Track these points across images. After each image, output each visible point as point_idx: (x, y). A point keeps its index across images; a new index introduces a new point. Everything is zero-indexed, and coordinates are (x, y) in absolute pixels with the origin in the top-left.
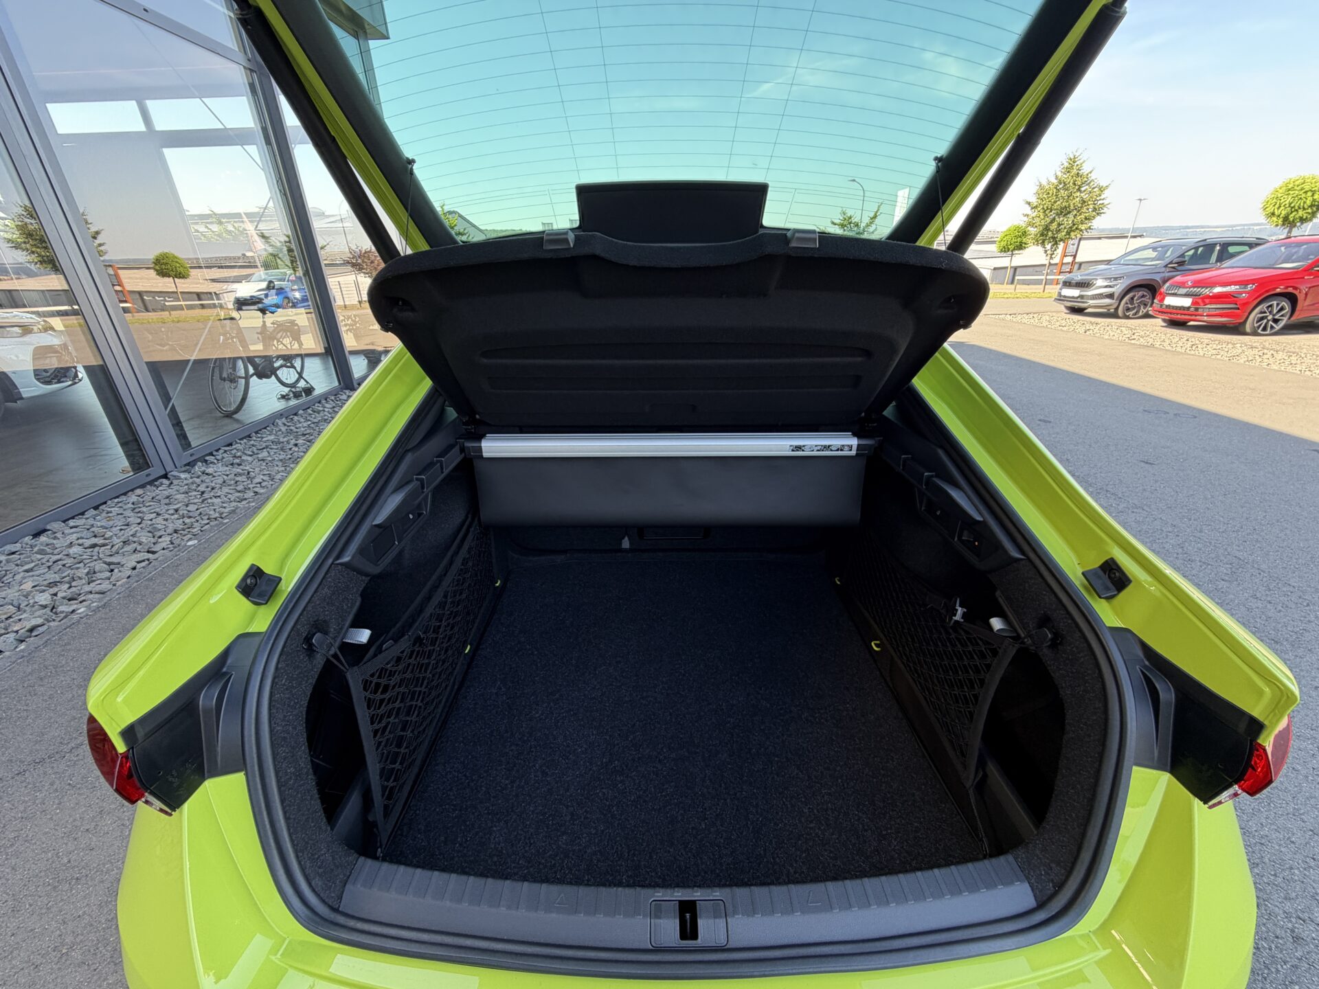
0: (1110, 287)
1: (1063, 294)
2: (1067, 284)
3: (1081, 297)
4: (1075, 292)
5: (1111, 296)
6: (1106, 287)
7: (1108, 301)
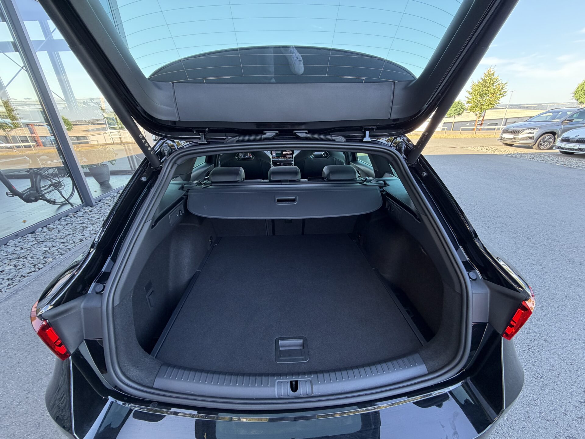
0: (531, 133)
1: (503, 137)
2: (506, 131)
3: (514, 138)
4: (511, 136)
5: (531, 138)
6: (529, 133)
7: (530, 141)
